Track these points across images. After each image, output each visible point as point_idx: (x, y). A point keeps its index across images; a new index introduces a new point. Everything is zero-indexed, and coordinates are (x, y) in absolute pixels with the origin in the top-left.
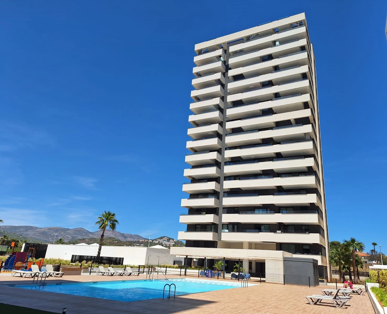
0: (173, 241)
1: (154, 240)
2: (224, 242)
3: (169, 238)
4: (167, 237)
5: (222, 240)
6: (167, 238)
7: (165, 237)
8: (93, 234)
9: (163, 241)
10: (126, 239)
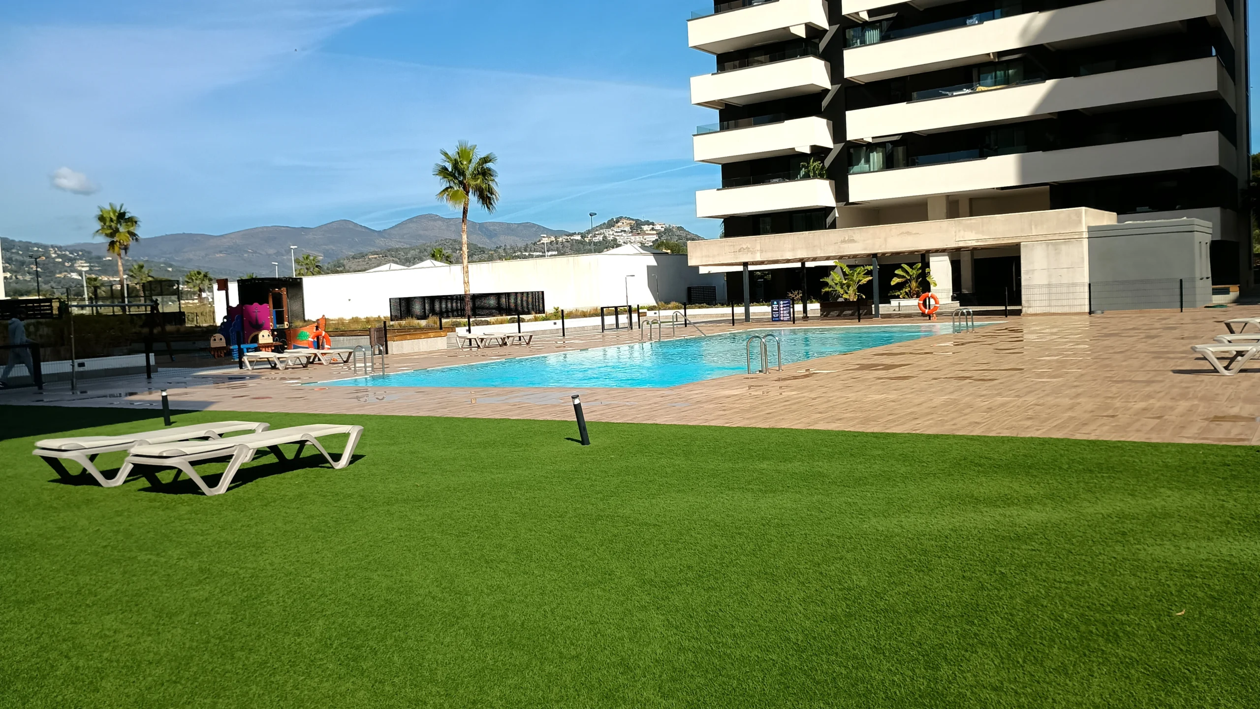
0: (653, 229)
1: (589, 232)
2: (857, 208)
3: (637, 220)
4: (629, 219)
5: (851, 200)
6: (628, 222)
7: (621, 218)
8: (386, 236)
9: (617, 232)
10: (494, 240)
